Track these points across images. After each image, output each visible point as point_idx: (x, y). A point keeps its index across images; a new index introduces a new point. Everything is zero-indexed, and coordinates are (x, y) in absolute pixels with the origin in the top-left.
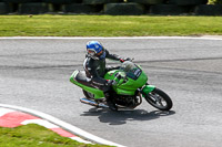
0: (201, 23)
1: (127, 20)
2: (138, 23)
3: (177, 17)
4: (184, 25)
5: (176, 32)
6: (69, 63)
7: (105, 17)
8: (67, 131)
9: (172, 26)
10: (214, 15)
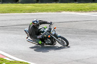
0: (62, 7)
1: (29, 6)
2: (34, 7)
3: (51, 4)
4: (54, 7)
5: (50, 10)
6: (4, 25)
7: (20, 4)
8: (2, 55)
9: (49, 8)
10: (67, 3)
